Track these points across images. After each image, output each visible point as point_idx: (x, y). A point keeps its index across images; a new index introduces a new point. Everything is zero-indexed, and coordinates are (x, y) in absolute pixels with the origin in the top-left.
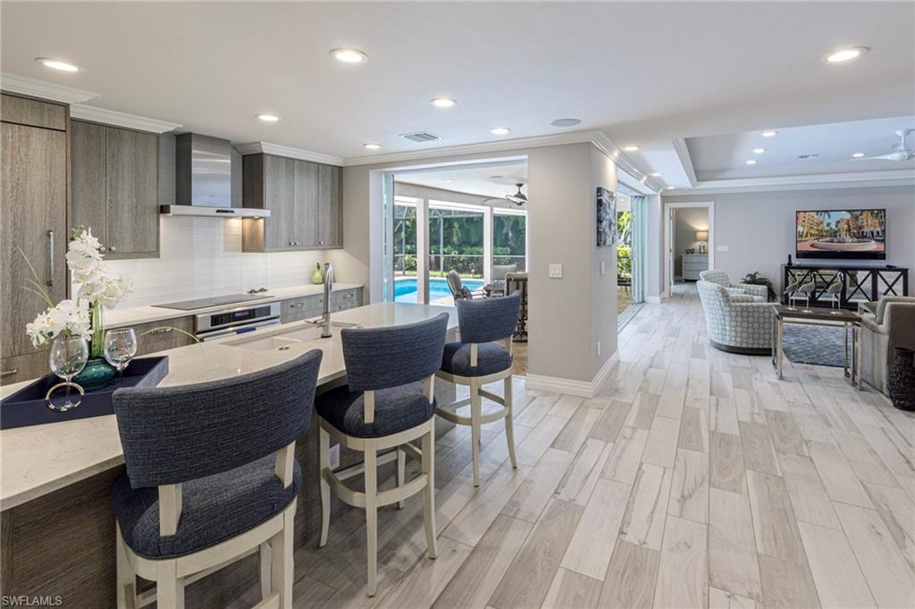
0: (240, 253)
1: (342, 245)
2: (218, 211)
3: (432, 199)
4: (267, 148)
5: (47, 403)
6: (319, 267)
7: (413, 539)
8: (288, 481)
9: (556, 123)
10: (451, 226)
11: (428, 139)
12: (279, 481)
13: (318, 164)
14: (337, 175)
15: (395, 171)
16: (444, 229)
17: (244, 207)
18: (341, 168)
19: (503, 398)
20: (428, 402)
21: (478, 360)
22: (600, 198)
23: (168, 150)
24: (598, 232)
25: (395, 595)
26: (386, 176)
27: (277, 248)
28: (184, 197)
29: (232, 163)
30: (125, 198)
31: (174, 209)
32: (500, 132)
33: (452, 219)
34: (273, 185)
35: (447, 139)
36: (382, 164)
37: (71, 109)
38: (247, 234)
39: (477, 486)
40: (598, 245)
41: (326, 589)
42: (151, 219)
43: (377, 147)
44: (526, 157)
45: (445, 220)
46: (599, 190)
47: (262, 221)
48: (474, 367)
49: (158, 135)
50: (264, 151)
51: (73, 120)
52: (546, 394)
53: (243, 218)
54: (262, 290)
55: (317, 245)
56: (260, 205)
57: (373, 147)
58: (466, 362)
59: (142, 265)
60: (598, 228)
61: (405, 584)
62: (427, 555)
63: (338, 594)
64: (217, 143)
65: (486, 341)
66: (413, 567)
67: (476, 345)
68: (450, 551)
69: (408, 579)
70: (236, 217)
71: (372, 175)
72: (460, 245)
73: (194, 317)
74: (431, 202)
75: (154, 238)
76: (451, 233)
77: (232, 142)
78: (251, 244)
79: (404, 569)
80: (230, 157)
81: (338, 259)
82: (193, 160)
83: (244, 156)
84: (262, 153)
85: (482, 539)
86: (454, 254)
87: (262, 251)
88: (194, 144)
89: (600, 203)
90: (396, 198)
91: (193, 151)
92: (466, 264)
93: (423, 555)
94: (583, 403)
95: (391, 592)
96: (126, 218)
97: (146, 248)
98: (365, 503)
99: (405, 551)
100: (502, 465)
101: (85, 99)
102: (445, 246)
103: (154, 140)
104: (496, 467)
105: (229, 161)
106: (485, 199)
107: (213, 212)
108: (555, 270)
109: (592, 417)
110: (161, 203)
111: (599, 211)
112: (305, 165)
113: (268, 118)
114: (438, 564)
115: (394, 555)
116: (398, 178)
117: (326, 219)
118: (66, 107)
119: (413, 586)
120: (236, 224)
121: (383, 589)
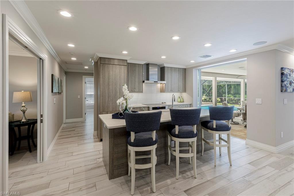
0: (160, 93)
1: (186, 91)
2: (154, 82)
3: (218, 77)
4: (165, 65)
5: (119, 115)
6: (179, 98)
7: (191, 172)
8: (154, 139)
9: (255, 44)
10: (231, 87)
11: (208, 57)
12: (152, 139)
13: (179, 68)
14: (184, 71)
15: (202, 68)
16: (228, 88)
17: (161, 81)
18: (185, 69)
19: (227, 140)
20: (194, 133)
21: (216, 126)
22: (282, 72)
23: (145, 68)
24: (281, 86)
25: (182, 182)
26: (198, 70)
27: (168, 92)
28: (148, 79)
29: (158, 70)
30: (137, 80)
31: (146, 81)
32: (233, 51)
33: (231, 84)
34: (167, 75)
35: (214, 56)
36: (197, 66)
37: (128, 61)
38: (161, 88)
39: (215, 166)
40: (281, 91)
41: (167, 173)
42: (141, 83)
43: (194, 61)
44: (246, 59)
45: (228, 85)
46: (282, 69)
47: (164, 84)
48: (215, 128)
49: (142, 65)
50: (165, 66)
51: (128, 63)
52: (254, 148)
53: (161, 84)
54: (165, 103)
55: (178, 91)
56: (164, 80)
57: (192, 61)
58: (212, 126)
59: (140, 95)
60: (281, 84)
61: (186, 180)
62: (194, 177)
63: (170, 176)
64: (154, 65)
65: (218, 120)
66: (189, 178)
67: (215, 121)
68: (201, 178)
69: (187, 180)
70: (159, 84)
71: (194, 70)
72: (235, 94)
73: (149, 107)
74: (217, 78)
75: (142, 88)
76: (231, 90)
77: (158, 64)
78: (162, 91)
79: (187, 177)
80: (157, 68)
81: (185, 95)
82: (150, 70)
83: (161, 68)
84: (164, 67)
85: (211, 179)
86: (232, 97)
87: (164, 92)
88: (150, 66)
89: (282, 74)
90: (202, 77)
91: (150, 68)
92: (237, 101)
93: (193, 176)
94: (271, 154)
95: (182, 180)
96: (137, 83)
97: (141, 91)
98: (176, 154)
99: (188, 173)
100: (226, 163)
101: (129, 58)
102: (228, 94)
103: (142, 66)
104: (224, 163)
105: (157, 70)
106: (238, 76)
107: (153, 82)
108: (258, 101)
109: (273, 159)
110: (143, 80)
111: (282, 77)
112: (175, 69)
113: (163, 57)
114: (196, 180)
115: (185, 173)
116: (202, 70)
117: (181, 84)
118: (127, 60)
119: (187, 182)
120: (159, 85)
121: (180, 179)
